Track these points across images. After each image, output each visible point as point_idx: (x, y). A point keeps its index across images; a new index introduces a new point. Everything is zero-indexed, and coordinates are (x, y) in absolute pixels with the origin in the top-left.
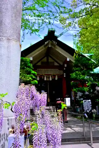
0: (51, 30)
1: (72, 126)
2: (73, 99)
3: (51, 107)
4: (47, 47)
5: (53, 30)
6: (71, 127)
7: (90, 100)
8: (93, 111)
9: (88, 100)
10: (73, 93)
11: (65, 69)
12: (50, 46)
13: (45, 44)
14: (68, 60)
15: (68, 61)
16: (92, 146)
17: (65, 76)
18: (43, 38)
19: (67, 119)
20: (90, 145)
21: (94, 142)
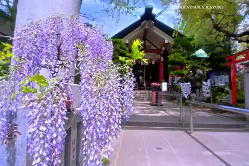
0: (148, 7)
1: (167, 109)
2: (170, 84)
3: (147, 91)
4: (144, 28)
5: (151, 7)
6: (165, 111)
7: (189, 83)
8: (192, 95)
9: (188, 82)
10: (170, 78)
11: (162, 53)
12: (147, 27)
13: (142, 25)
14: (166, 42)
15: (166, 44)
16: (192, 135)
17: (162, 60)
18: (139, 18)
19: (162, 103)
20: (189, 134)
21: (194, 130)
